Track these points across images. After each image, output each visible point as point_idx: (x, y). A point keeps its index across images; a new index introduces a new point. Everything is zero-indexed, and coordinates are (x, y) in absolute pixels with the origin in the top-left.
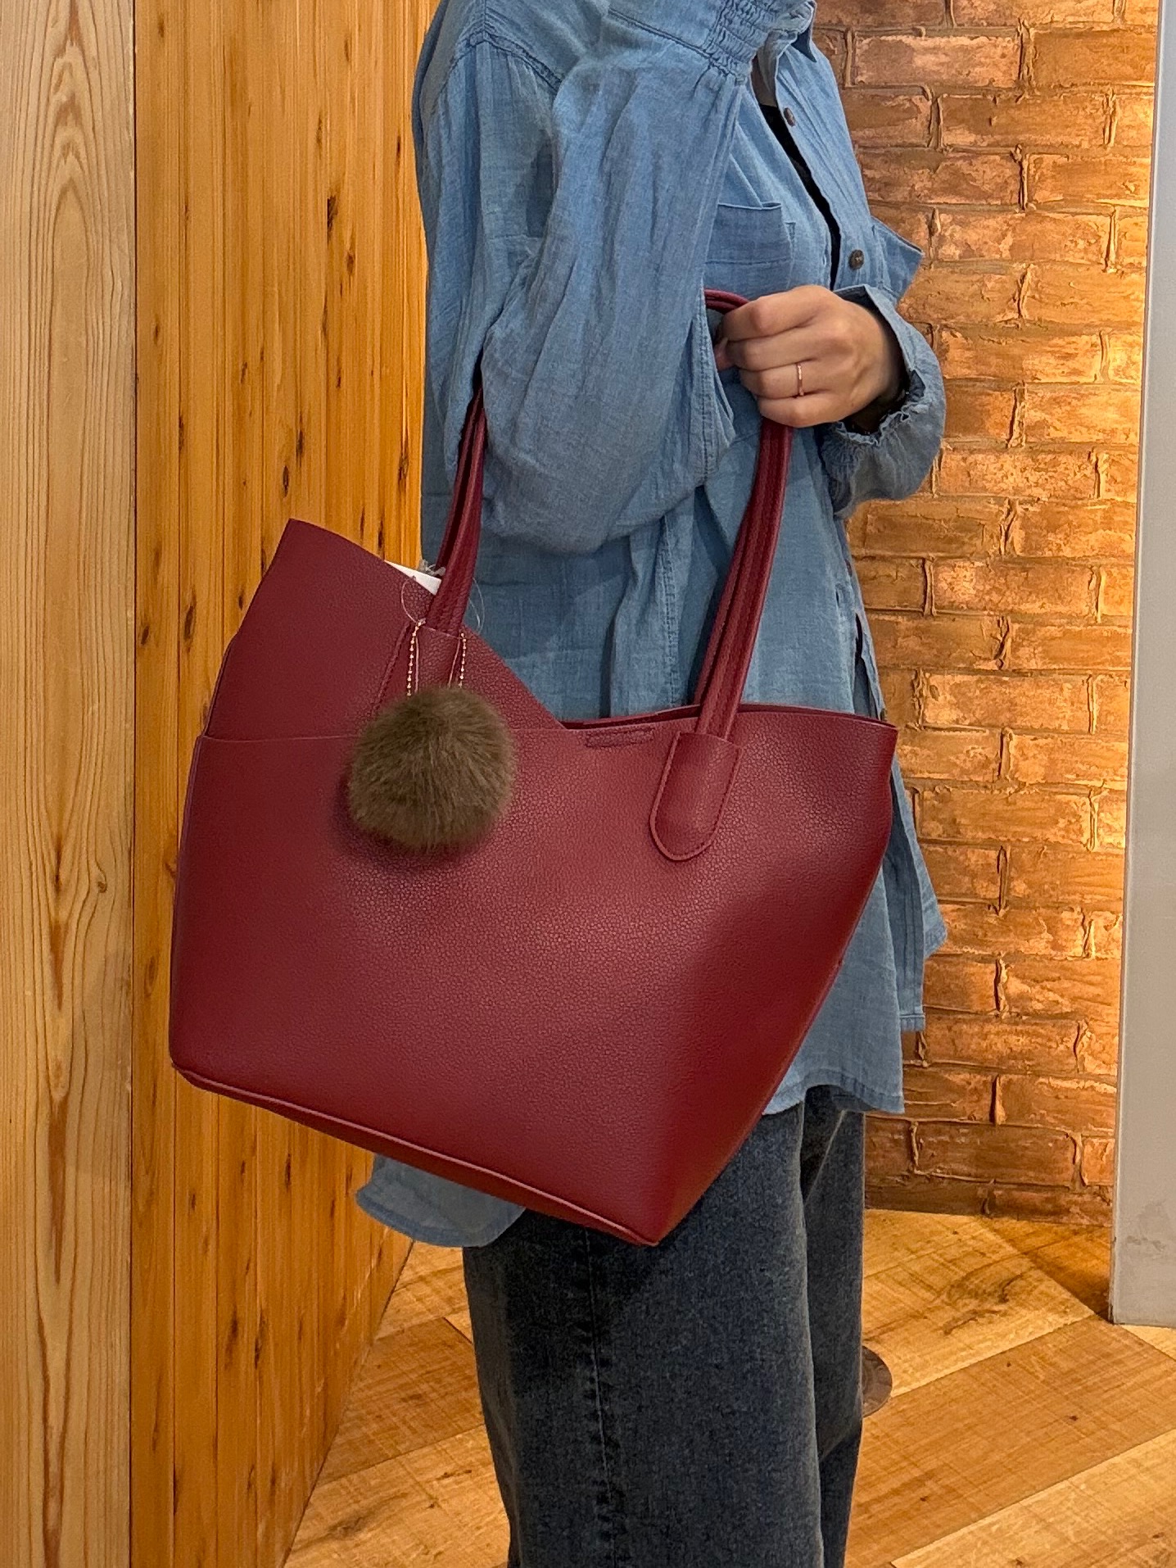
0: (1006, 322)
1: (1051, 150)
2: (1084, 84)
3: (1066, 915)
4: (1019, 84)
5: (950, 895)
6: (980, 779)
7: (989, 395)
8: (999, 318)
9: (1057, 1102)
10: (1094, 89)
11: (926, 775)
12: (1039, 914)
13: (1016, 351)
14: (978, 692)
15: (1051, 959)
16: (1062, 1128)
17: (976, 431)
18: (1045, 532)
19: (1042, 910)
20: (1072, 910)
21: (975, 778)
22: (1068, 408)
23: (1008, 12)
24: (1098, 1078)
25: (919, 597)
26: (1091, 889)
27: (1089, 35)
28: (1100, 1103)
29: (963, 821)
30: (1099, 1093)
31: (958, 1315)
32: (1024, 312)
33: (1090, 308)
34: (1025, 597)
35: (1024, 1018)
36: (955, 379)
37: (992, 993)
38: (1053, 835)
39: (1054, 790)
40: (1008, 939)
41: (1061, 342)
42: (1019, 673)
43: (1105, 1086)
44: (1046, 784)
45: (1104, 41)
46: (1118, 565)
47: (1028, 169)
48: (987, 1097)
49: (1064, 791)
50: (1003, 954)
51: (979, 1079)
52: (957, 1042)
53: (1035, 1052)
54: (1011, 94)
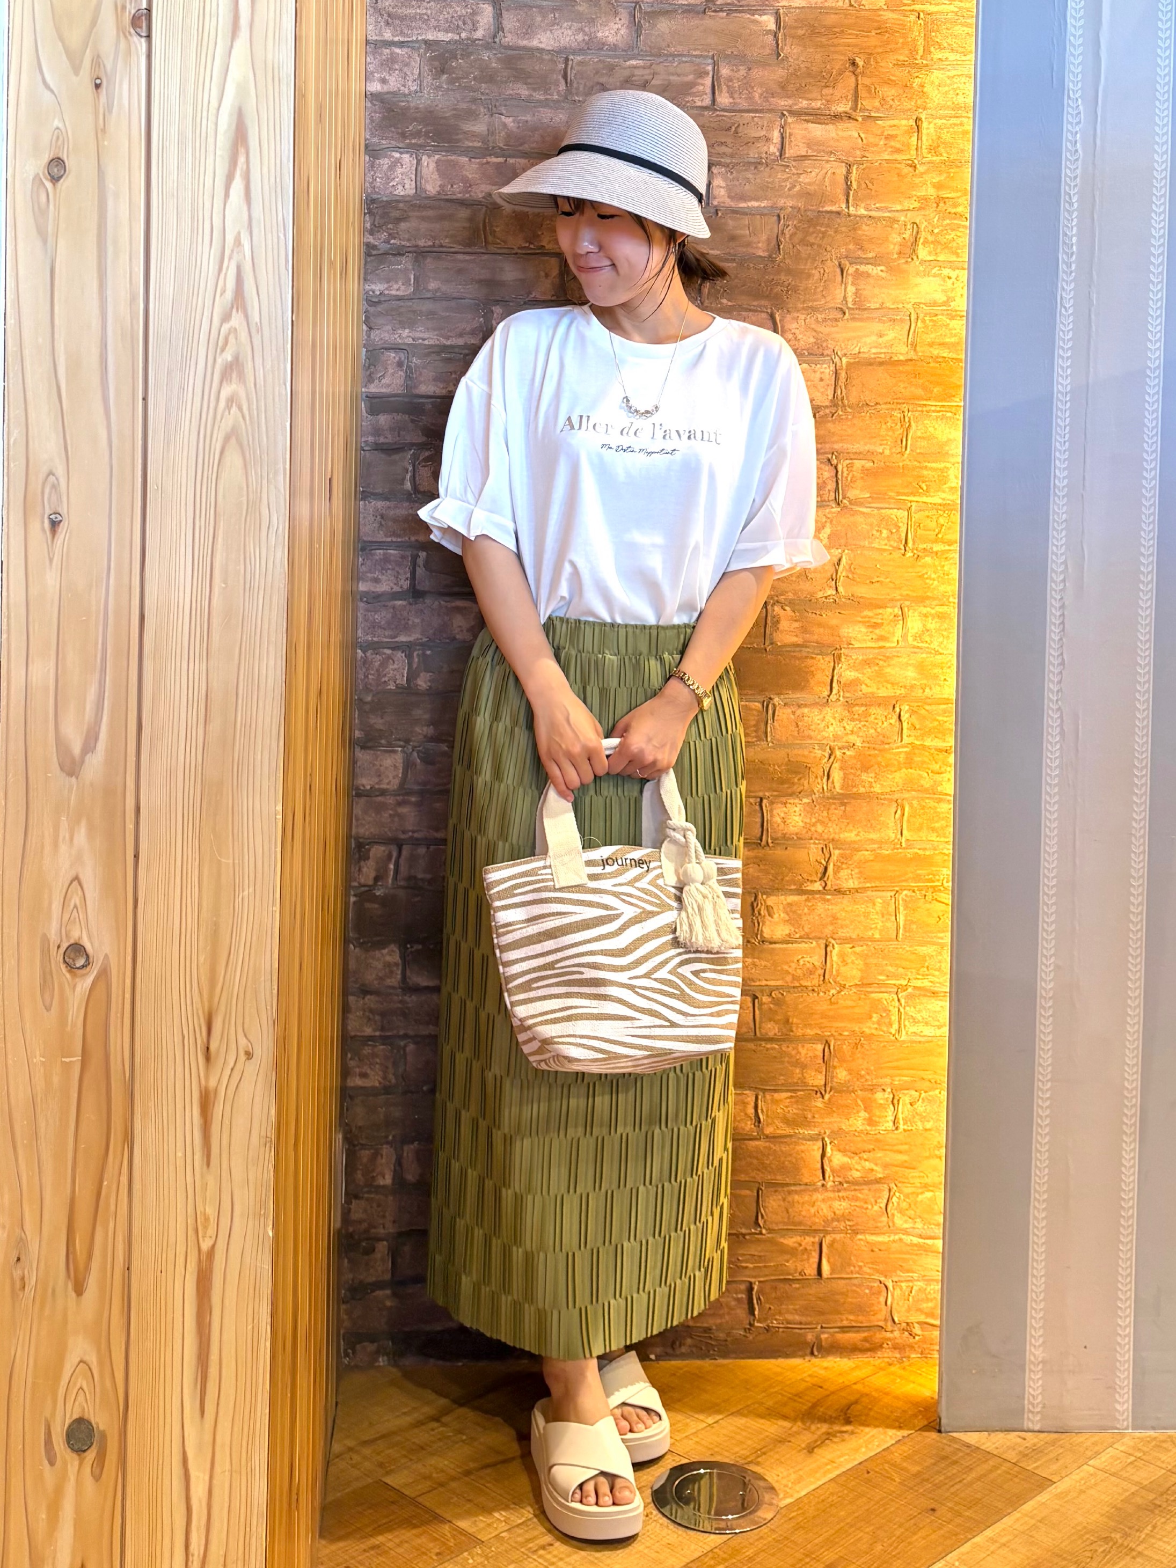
0: (826, 598)
1: (861, 456)
2: (886, 403)
3: (880, 1096)
4: (835, 402)
5: (784, 1085)
6: (809, 984)
7: (812, 658)
8: (820, 594)
9: (872, 1254)
10: (893, 406)
11: (764, 983)
12: (857, 1096)
13: (834, 622)
14: (806, 910)
15: (867, 1134)
16: (877, 1276)
17: (802, 689)
18: (859, 772)
19: (860, 1092)
20: (884, 1090)
21: (806, 984)
22: (877, 668)
23: (824, 344)
24: (905, 1232)
25: (758, 831)
26: (899, 1072)
27: (888, 363)
28: (908, 1253)
29: (795, 1020)
30: (907, 1245)
31: (814, 1438)
32: (840, 589)
33: (893, 586)
34: (843, 827)
35: (845, 1185)
36: (785, 646)
37: (819, 1165)
38: (869, 1028)
39: (869, 990)
40: (833, 1120)
41: (870, 614)
42: (839, 891)
43: (910, 1237)
44: (863, 985)
45: (901, 368)
46: (918, 798)
47: (842, 472)
48: (815, 1255)
49: (877, 990)
50: (828, 1132)
51: (808, 1240)
52: (790, 1210)
53: (855, 1213)
54: (827, 411)
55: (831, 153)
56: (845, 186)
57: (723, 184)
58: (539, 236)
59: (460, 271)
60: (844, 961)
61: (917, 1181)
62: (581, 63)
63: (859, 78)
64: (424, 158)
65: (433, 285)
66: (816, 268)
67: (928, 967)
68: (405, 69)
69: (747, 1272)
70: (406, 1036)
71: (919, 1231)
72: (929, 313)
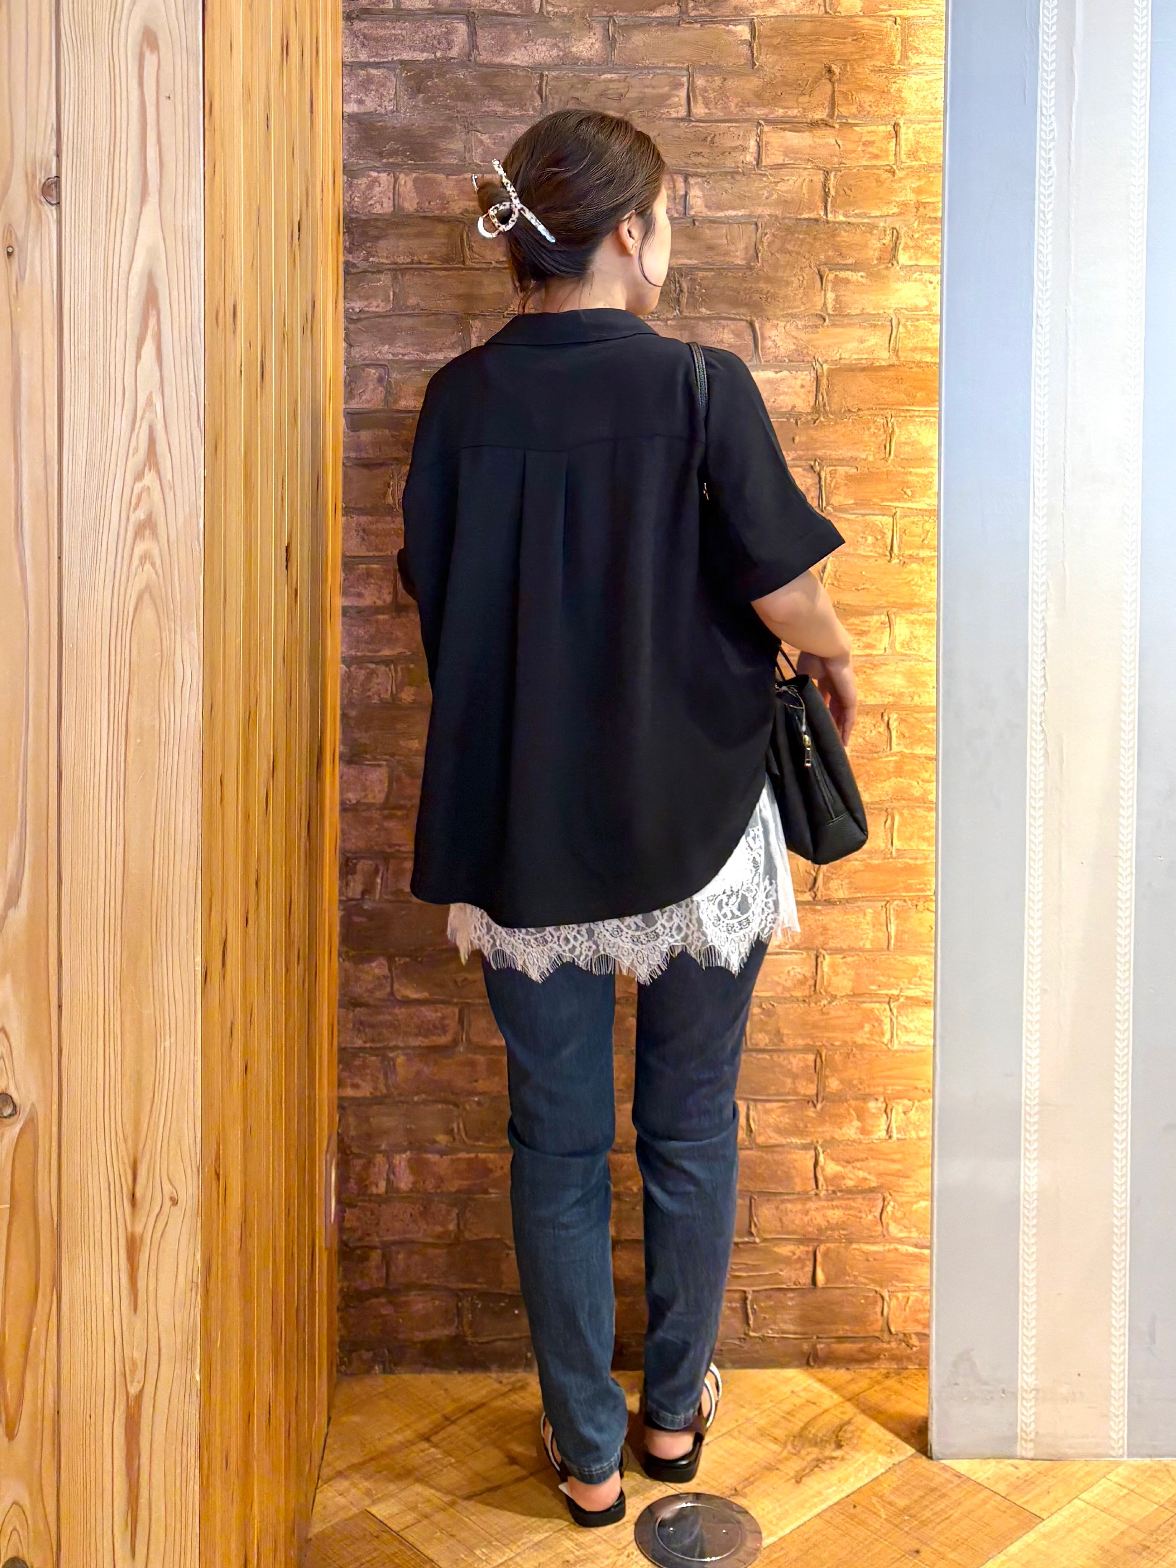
1: (843, 463)
2: (867, 409)
3: (872, 1105)
4: (817, 409)
5: (775, 1095)
6: (798, 994)
9: (866, 1263)
10: (875, 412)
12: (850, 1105)
15: (860, 1143)
16: (872, 1286)
19: (853, 1102)
20: (877, 1099)
21: (796, 994)
22: (864, 676)
23: (805, 351)
24: (900, 1241)
26: (892, 1081)
27: (870, 369)
28: (904, 1263)
29: (785, 1032)
30: (902, 1255)
33: (878, 592)
35: (839, 1194)
37: (812, 1175)
38: (861, 1037)
39: (860, 1000)
40: (825, 1129)
41: (857, 621)
42: (830, 902)
43: (907, 1247)
45: (883, 374)
46: (907, 807)
47: (827, 483)
48: (809, 1264)
49: (869, 1000)
50: (820, 1141)
51: (801, 1250)
52: (784, 1219)
53: (849, 1222)
54: (809, 418)
55: (808, 160)
56: (822, 193)
57: (700, 194)
59: (438, 287)
60: (834, 971)
61: (911, 1189)
62: (556, 79)
63: (836, 85)
64: (402, 176)
65: (412, 301)
66: (794, 275)
67: (920, 977)
68: (381, 90)
69: (742, 1281)
70: (395, 1048)
71: (914, 1241)
72: (911, 318)
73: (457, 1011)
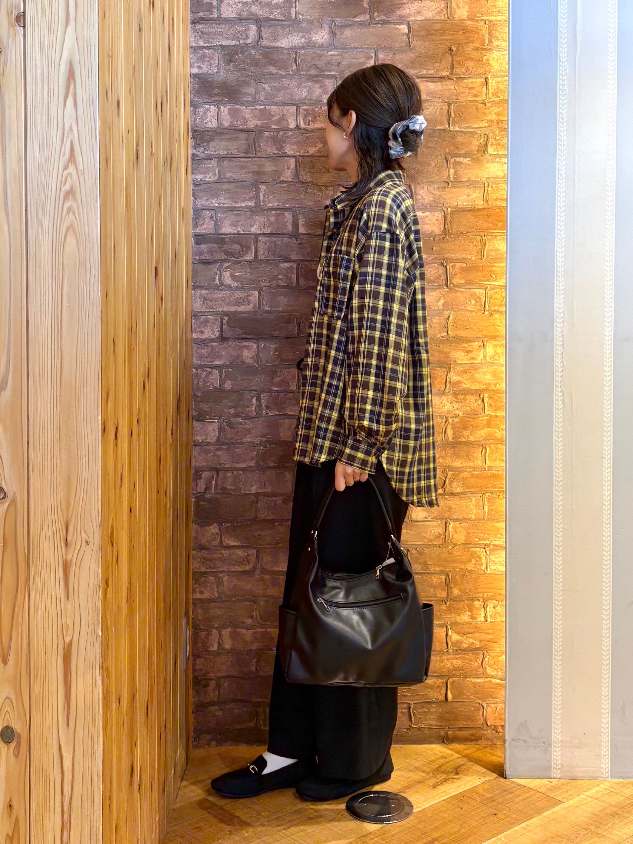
0: (442, 336)
1: (460, 261)
2: (472, 232)
3: (476, 603)
4: (445, 232)
5: (424, 597)
6: (437, 543)
7: (435, 369)
8: (438, 335)
9: (474, 688)
10: (476, 233)
11: (413, 543)
12: (464, 603)
13: (447, 350)
15: (471, 624)
16: (478, 701)
18: (461, 430)
19: (466, 601)
20: (479, 600)
21: (435, 543)
22: (470, 374)
23: (438, 201)
24: (493, 677)
26: (488, 590)
27: (473, 210)
28: (494, 688)
29: (430, 563)
30: (494, 684)
31: (437, 781)
32: (450, 332)
33: (478, 330)
35: (460, 651)
37: (445, 641)
38: (470, 566)
39: (469, 546)
40: (451, 616)
41: (466, 345)
42: (452, 494)
43: (496, 680)
44: (466, 544)
45: (480, 213)
46: (494, 443)
47: (450, 270)
48: (444, 689)
49: (474, 547)
50: (449, 623)
51: (440, 681)
53: (465, 666)
54: (441, 237)
55: (440, 98)
56: (447, 115)
58: (283, 147)
59: (242, 167)
60: (455, 531)
61: (498, 649)
62: (304, 54)
63: (454, 57)
64: (222, 107)
65: (228, 175)
66: (433, 160)
67: (501, 534)
68: (211, 61)
69: (408, 698)
70: (223, 572)
71: (500, 677)
72: (493, 183)
73: (255, 551)
